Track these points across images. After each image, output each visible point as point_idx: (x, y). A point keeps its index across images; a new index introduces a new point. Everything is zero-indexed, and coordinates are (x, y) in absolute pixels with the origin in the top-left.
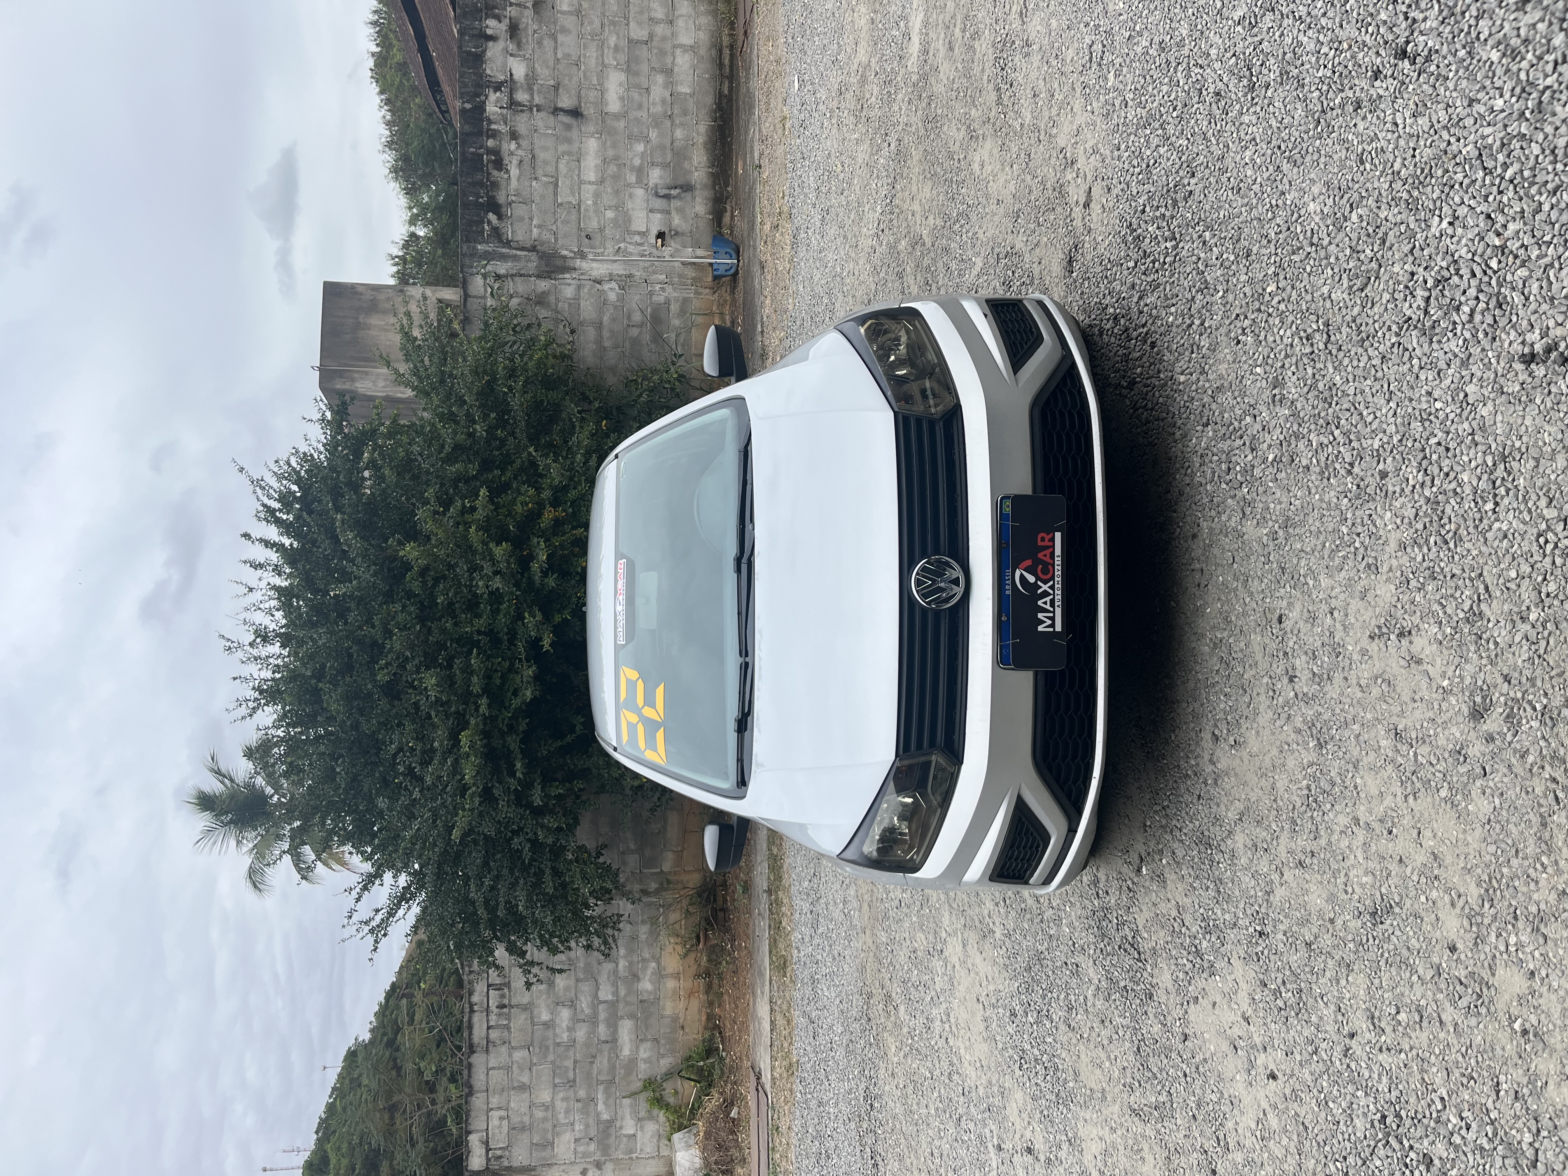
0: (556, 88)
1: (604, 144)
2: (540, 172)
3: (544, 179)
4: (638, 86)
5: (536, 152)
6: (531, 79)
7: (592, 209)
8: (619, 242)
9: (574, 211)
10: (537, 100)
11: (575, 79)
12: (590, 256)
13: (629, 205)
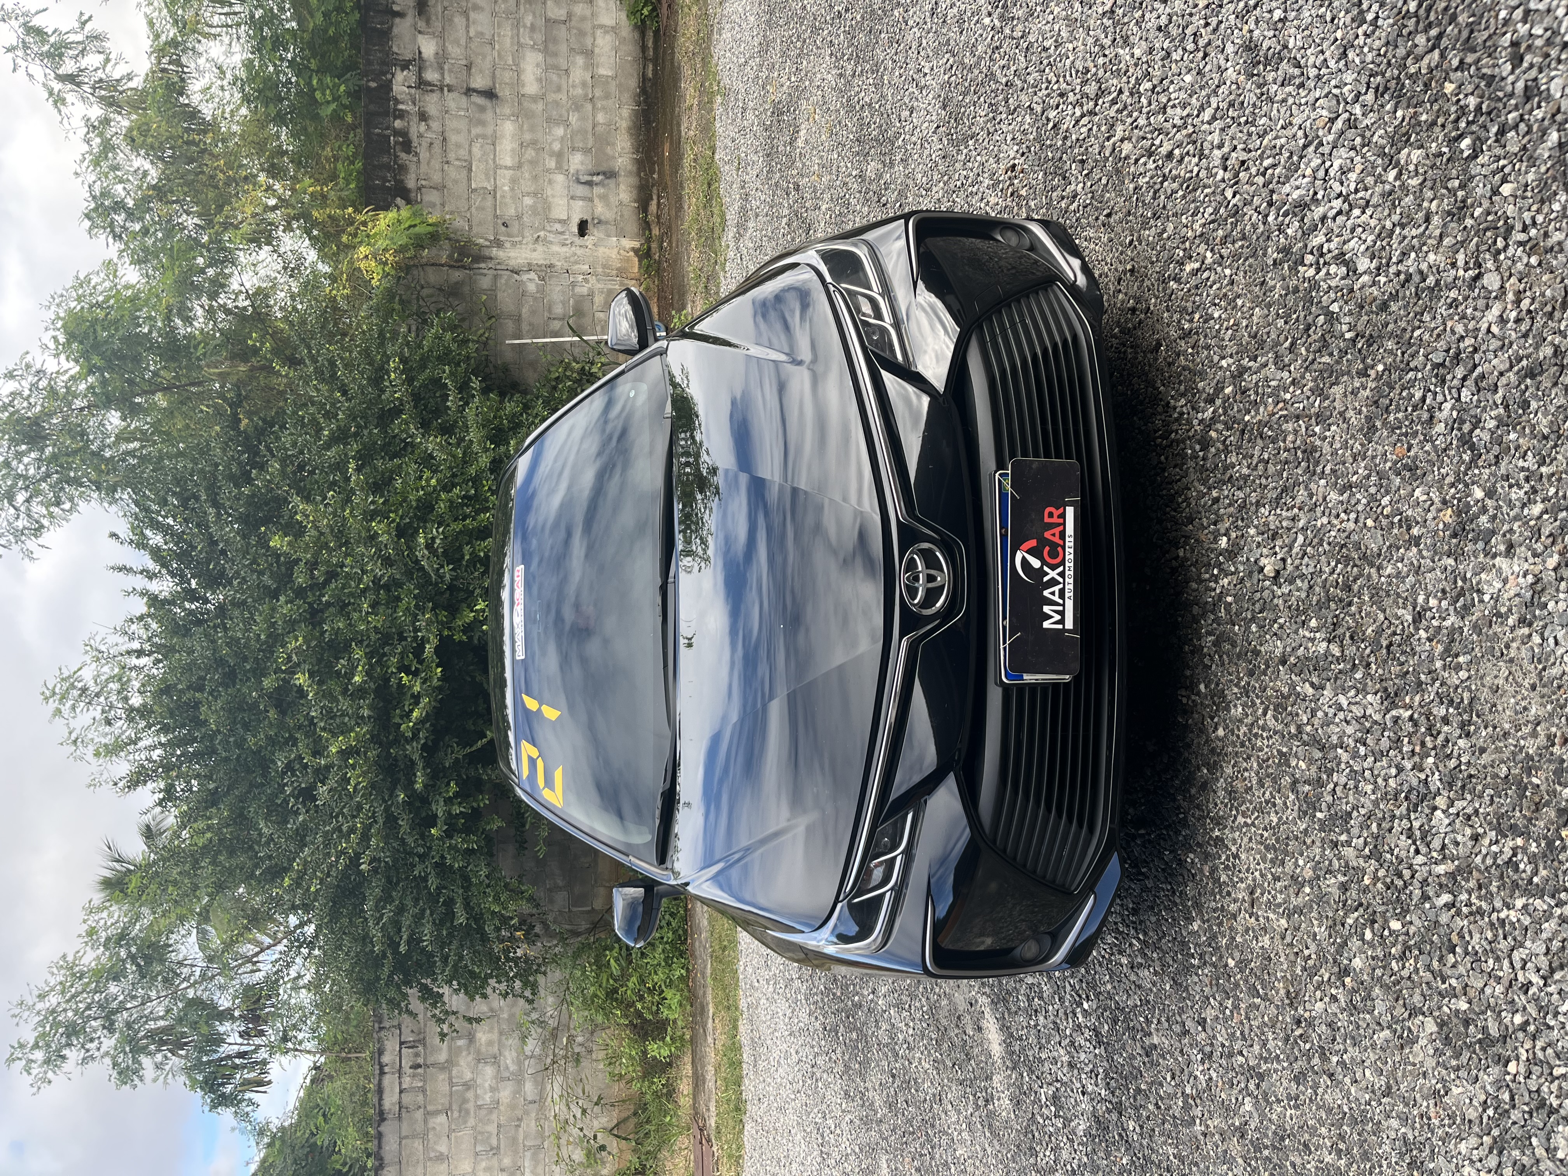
0: (469, 67)
1: (521, 128)
2: (452, 156)
3: (457, 163)
4: (556, 67)
5: (447, 134)
6: (442, 58)
7: (508, 195)
8: (538, 230)
9: (490, 198)
10: (448, 80)
11: (489, 58)
12: (508, 245)
13: (549, 192)
